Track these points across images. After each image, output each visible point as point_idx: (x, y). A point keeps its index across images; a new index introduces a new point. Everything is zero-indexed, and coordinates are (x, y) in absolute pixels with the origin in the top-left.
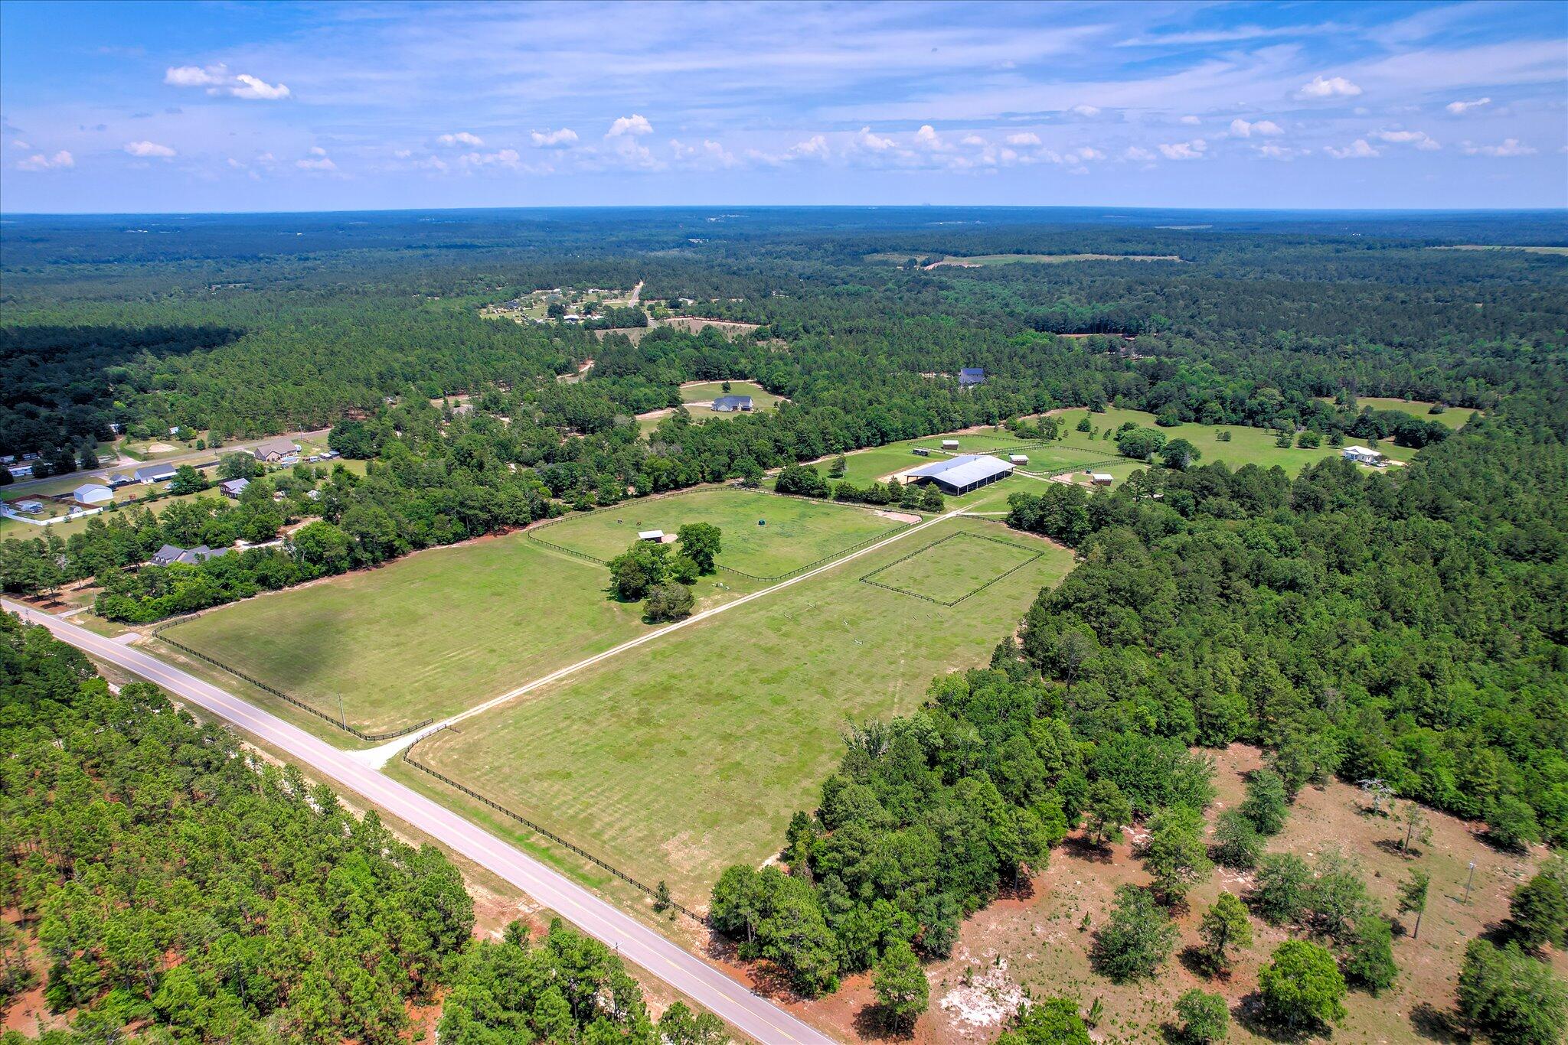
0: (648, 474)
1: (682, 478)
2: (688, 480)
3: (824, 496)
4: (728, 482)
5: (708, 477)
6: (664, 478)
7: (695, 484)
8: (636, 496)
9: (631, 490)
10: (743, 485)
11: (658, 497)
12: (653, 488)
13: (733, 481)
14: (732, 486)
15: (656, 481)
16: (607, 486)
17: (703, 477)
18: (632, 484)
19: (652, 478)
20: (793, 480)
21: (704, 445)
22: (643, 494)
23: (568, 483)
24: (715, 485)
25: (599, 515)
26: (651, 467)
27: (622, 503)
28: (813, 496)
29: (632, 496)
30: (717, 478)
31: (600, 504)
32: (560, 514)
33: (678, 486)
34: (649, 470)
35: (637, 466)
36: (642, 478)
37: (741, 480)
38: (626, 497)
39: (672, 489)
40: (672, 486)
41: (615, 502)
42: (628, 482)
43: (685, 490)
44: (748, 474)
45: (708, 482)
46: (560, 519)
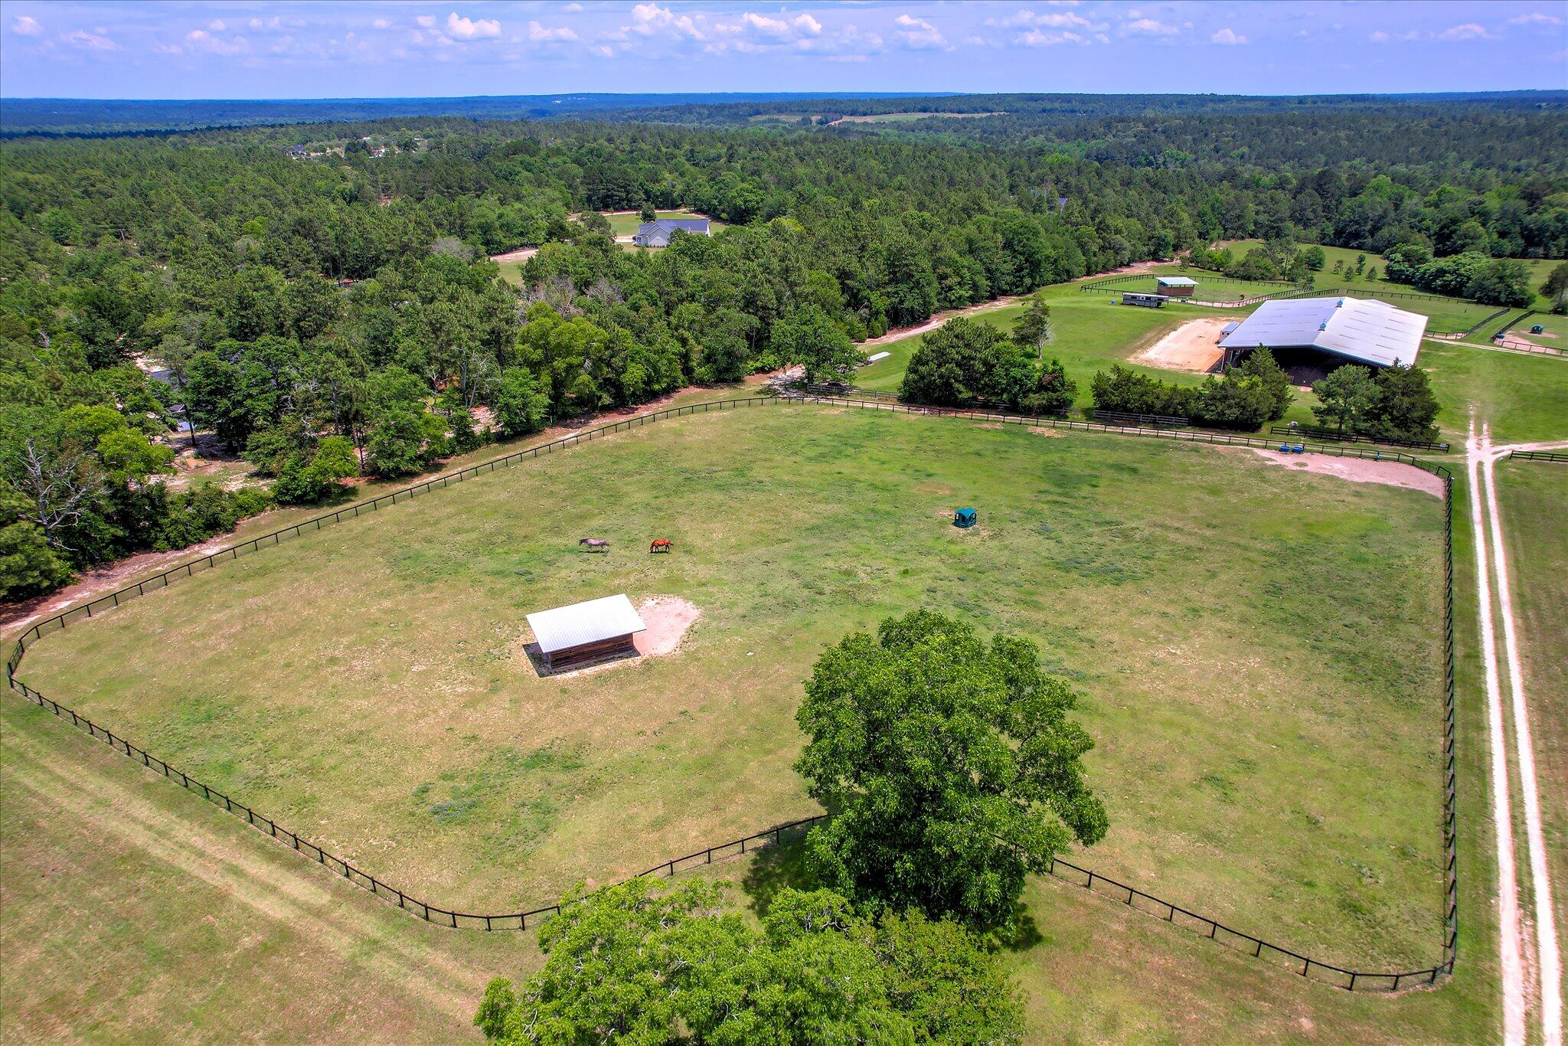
0: (534, 366)
1: (634, 374)
2: (649, 382)
3: (1056, 410)
4: (754, 383)
5: (701, 371)
6: (584, 377)
7: (669, 391)
8: (501, 438)
9: (483, 419)
10: (803, 386)
11: (570, 435)
12: (552, 410)
13: (766, 381)
14: (769, 391)
15: (558, 385)
16: (402, 414)
17: (688, 371)
18: (485, 400)
19: (546, 378)
20: (964, 363)
21: (678, 283)
22: (518, 430)
23: (262, 406)
24: (724, 393)
25: (369, 520)
26: (540, 341)
27: (457, 466)
28: (1027, 411)
29: (488, 438)
30: (726, 373)
31: (378, 475)
32: (213, 526)
33: (623, 399)
34: (537, 355)
35: (496, 343)
36: (513, 380)
37: (797, 372)
38: (466, 441)
39: (606, 409)
40: (607, 399)
41: (431, 463)
42: (471, 394)
43: (644, 411)
44: (818, 353)
45: (701, 383)
46: (210, 549)
